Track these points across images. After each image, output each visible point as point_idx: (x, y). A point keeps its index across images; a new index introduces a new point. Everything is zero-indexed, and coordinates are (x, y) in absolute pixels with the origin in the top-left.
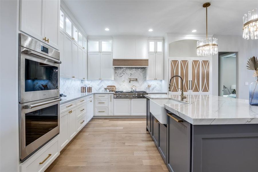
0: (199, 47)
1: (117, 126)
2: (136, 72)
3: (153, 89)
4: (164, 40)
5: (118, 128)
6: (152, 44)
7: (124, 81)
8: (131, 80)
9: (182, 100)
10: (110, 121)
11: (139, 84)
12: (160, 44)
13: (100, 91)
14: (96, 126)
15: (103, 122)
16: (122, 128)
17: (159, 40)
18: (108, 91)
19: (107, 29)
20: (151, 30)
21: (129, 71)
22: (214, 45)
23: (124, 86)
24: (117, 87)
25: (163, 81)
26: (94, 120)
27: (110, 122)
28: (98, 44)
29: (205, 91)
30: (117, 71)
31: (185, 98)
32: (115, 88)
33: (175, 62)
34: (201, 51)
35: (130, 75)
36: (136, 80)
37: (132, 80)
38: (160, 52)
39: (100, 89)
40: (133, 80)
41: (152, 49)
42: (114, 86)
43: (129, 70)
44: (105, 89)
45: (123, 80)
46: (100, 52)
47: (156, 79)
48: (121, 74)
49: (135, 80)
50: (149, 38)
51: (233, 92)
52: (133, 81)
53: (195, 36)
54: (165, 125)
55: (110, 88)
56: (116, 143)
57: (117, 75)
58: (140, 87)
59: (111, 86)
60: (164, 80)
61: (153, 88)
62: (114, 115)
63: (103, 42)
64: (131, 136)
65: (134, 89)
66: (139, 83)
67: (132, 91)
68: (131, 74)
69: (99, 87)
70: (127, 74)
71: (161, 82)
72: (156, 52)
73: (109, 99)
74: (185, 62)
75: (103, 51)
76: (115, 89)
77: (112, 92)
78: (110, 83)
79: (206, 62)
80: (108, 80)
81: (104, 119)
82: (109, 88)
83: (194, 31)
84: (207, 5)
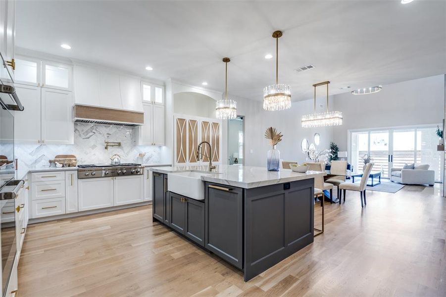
0: (219, 108)
1: (96, 226)
2: (117, 131)
3: (148, 160)
4: (164, 86)
5: (99, 229)
6: (147, 89)
7: (94, 147)
8: (109, 144)
9: (211, 171)
10: (73, 221)
11: (124, 152)
12: (159, 92)
13: (37, 166)
14: (49, 236)
15: (59, 227)
16: (109, 227)
17: (158, 85)
18: (59, 166)
19: (66, 46)
20: (149, 68)
21: (104, 128)
22: (234, 108)
23: (94, 155)
24: (78, 157)
25: (164, 148)
26: (34, 227)
27: (73, 223)
28: (36, 68)
29: (215, 161)
30: (78, 128)
31: (214, 168)
32: (76, 160)
33: (182, 121)
34: (221, 113)
35: (106, 136)
36: (119, 144)
37: (110, 146)
38: (160, 104)
39: (36, 162)
40: (114, 144)
41: (147, 97)
42: (73, 156)
43: (105, 126)
44: (50, 162)
45: (92, 144)
46: (41, 85)
47: (153, 144)
48: (87, 132)
49: (117, 144)
50: (143, 79)
51: (235, 161)
52: (112, 146)
53: (204, 89)
54: (202, 201)
55: (64, 161)
56: (114, 249)
57: (80, 135)
58: (127, 157)
59: (66, 156)
60: (165, 145)
61: (148, 158)
62: (79, 211)
63: (47, 67)
64: (133, 235)
65: (116, 160)
66: (123, 150)
67: (114, 164)
68: (108, 134)
69: (35, 158)
70: (100, 133)
71: (160, 149)
72: (153, 103)
73: (68, 182)
74: (193, 122)
75: (47, 85)
76: (74, 161)
77: (69, 166)
78: (62, 150)
79: (216, 125)
80: (58, 144)
81: (56, 221)
82: (60, 160)
83: (205, 84)
84: (226, 60)
